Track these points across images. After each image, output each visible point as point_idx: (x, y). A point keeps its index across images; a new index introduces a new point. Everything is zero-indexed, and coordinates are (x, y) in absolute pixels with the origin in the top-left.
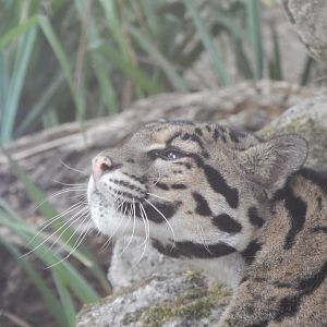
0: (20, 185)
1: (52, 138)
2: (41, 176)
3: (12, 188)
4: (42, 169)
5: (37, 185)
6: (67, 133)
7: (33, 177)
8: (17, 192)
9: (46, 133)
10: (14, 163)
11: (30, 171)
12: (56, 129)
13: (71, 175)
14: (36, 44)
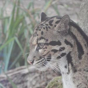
0: (10, 83)
1: (18, 70)
2: (15, 81)
3: (7, 84)
4: (15, 79)
5: (14, 83)
6: (22, 69)
7: (13, 81)
8: (9, 85)
9: (17, 69)
10: (8, 77)
11: (12, 79)
12: (19, 68)
13: (24, 80)
14: (14, 45)
